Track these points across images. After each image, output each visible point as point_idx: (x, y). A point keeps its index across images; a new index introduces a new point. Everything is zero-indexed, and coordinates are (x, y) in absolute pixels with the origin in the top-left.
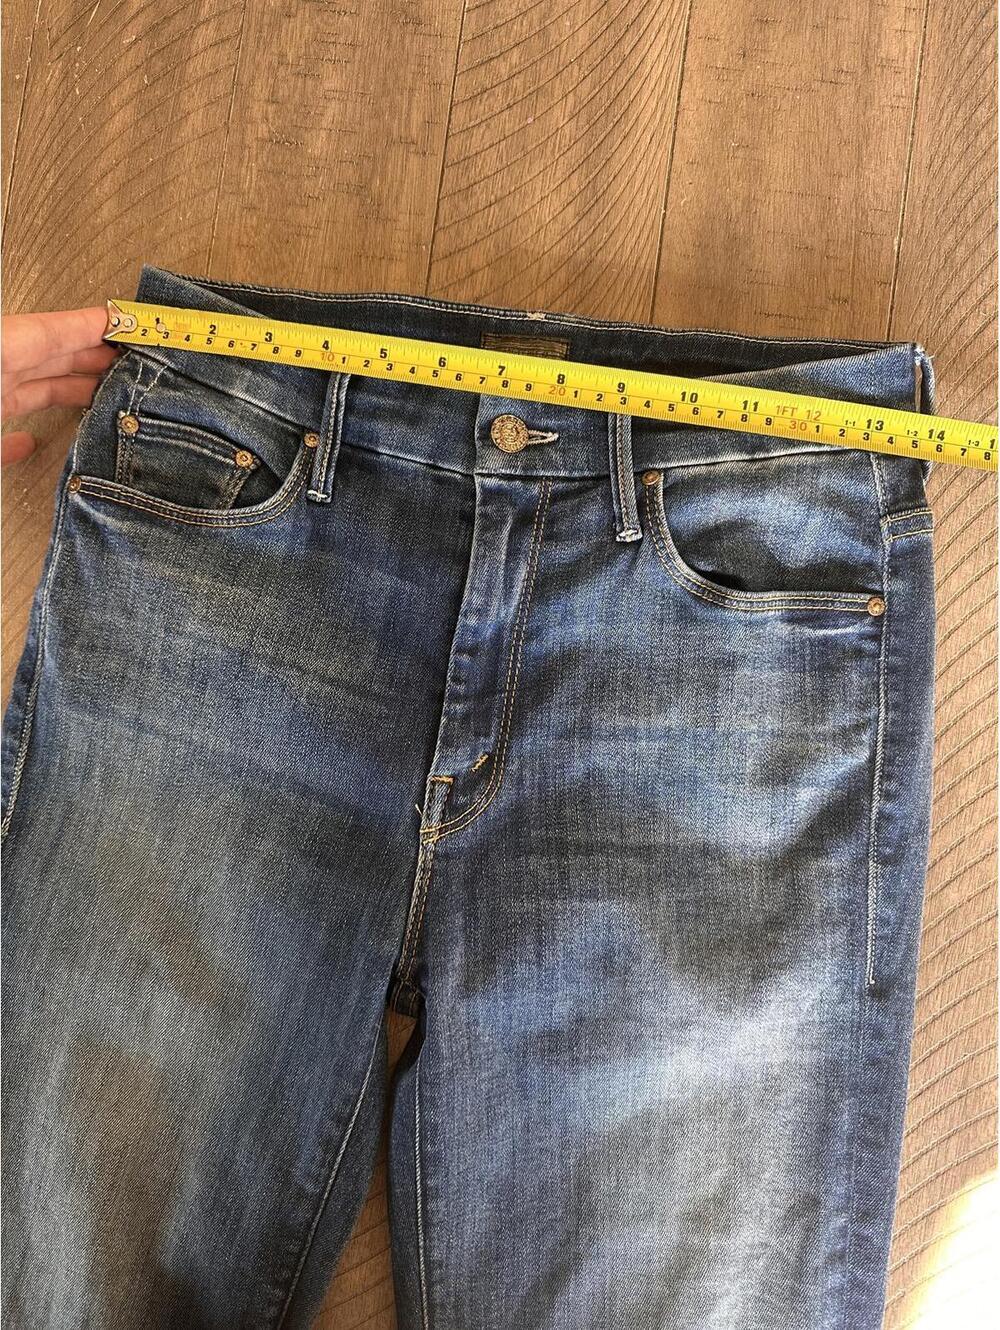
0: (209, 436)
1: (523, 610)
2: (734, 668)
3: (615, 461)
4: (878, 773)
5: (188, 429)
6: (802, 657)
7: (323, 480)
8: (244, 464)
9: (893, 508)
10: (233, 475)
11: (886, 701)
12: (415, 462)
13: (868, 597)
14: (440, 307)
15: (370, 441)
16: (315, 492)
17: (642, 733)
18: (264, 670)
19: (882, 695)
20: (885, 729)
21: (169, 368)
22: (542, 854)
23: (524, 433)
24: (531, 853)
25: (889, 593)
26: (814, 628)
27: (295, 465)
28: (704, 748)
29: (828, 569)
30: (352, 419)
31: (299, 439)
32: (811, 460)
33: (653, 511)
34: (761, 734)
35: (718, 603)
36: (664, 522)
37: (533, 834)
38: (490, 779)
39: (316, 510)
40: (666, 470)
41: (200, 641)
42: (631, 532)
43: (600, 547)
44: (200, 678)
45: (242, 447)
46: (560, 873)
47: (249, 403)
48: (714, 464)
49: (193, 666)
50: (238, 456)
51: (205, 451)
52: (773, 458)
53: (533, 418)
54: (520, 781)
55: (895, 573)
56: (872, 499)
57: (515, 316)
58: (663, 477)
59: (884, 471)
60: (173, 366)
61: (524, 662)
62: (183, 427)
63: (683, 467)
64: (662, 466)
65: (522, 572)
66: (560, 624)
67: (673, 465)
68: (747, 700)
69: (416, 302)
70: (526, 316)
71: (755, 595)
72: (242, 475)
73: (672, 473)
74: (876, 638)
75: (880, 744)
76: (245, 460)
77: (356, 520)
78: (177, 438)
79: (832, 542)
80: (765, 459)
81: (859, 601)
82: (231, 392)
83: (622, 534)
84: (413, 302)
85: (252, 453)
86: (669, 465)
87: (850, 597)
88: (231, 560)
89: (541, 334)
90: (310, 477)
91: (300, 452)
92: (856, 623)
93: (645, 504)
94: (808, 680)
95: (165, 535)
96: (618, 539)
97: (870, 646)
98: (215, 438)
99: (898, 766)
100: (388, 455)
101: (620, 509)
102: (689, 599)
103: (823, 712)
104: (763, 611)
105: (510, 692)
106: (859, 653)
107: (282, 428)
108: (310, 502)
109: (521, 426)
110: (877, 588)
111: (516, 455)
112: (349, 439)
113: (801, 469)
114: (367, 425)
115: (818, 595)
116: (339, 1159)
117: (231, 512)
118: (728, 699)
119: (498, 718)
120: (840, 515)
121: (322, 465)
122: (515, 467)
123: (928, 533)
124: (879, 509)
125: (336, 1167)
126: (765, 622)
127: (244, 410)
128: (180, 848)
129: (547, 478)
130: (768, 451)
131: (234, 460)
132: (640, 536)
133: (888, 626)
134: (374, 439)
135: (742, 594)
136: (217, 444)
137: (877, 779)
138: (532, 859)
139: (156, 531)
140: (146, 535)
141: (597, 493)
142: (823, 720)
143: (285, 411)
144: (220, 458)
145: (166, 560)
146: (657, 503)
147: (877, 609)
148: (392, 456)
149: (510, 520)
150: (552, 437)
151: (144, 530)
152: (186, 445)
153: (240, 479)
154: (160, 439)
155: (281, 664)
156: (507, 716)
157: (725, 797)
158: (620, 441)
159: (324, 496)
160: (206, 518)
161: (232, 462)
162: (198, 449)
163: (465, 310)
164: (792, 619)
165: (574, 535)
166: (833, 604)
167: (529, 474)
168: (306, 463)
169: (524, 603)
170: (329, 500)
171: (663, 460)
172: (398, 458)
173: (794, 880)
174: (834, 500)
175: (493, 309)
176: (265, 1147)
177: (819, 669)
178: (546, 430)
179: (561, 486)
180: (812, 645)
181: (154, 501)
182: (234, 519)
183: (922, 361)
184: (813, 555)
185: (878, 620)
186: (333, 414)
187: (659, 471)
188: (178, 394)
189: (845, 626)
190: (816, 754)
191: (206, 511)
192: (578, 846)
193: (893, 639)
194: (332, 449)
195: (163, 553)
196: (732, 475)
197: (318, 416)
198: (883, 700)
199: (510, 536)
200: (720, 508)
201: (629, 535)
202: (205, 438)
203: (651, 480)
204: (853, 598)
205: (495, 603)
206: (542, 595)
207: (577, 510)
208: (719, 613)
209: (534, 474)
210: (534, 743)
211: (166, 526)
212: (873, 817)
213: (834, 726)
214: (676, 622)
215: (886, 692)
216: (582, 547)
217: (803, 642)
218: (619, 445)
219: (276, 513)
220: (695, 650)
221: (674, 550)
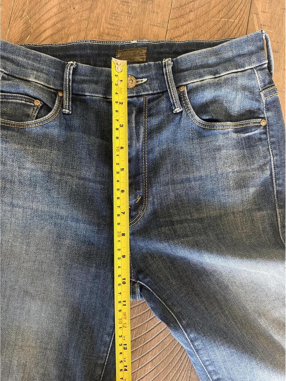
0: (23, 96)
1: (145, 143)
2: (221, 150)
3: (169, 84)
4: (274, 179)
5: (15, 95)
6: (242, 144)
7: (68, 105)
8: (38, 104)
9: (265, 88)
10: (34, 109)
11: (272, 154)
12: (99, 97)
13: (260, 119)
14: (100, 43)
15: (82, 91)
16: (65, 110)
17: (192, 179)
18: (58, 177)
19: (271, 152)
20: (274, 163)
21: (5, 73)
22: (166, 226)
23: (134, 81)
24: (162, 226)
25: (267, 117)
26: (244, 133)
27: (57, 101)
28: (215, 181)
29: (245, 113)
30: (75, 85)
31: (56, 95)
32: (235, 75)
33: (185, 100)
34: (233, 172)
35: (212, 128)
36: (189, 103)
37: (161, 220)
38: (143, 204)
39: (67, 117)
40: (186, 85)
41: (33, 170)
42: (179, 108)
43: (168, 116)
44: (33, 184)
45: (36, 99)
46: (174, 231)
47: (37, 83)
48: (203, 80)
49: (31, 179)
50: (35, 102)
51: (23, 102)
52: (222, 76)
53: (137, 75)
54: (154, 203)
55: (268, 110)
56: (257, 86)
57: (127, 43)
58: (186, 88)
59: (259, 75)
60: (6, 72)
61: (149, 162)
62: (13, 95)
63: (192, 83)
64: (185, 83)
65: (142, 130)
66: (158, 146)
67: (189, 82)
68: (226, 161)
69: (92, 42)
70: (130, 42)
71: (224, 123)
72: (37, 109)
73: (189, 86)
74: (265, 133)
75: (273, 169)
76: (37, 103)
77: (82, 119)
78: (12, 99)
79: (245, 103)
80: (219, 77)
81: (258, 121)
82: (30, 79)
83: (175, 110)
84: (91, 42)
85: (40, 100)
86: (187, 83)
87: (255, 120)
88: (38, 139)
89: (136, 47)
90: (63, 105)
91: (57, 97)
92: (258, 129)
93: (181, 98)
94: (245, 151)
95: (13, 133)
96: (174, 112)
97: (264, 136)
98: (26, 97)
99: (281, 175)
100: (89, 96)
101: (173, 101)
102: (201, 130)
103: (253, 161)
104: (228, 129)
105: (145, 173)
106: (260, 139)
107: (50, 91)
108: (64, 114)
109: (133, 78)
110: (263, 116)
111: (133, 89)
112: (74, 92)
113: (232, 78)
114: (80, 86)
115: (243, 122)
116: (110, 349)
117: (36, 121)
118: (220, 162)
119: (142, 183)
120: (247, 93)
121: (67, 100)
122: (133, 93)
123: (277, 94)
124: (259, 89)
125: (109, 352)
126: (228, 133)
127: (35, 85)
128: (33, 248)
129: (145, 95)
130: (220, 74)
131: (34, 103)
132: (182, 109)
133: (269, 129)
134: (83, 91)
135: (220, 123)
136: (26, 98)
137: (274, 181)
138: (163, 228)
139: (10, 133)
140: (6, 134)
141: (164, 97)
142: (254, 164)
143: (50, 85)
144: (29, 103)
145: (15, 142)
146: (186, 97)
147: (264, 123)
148: (91, 96)
149: (134, 112)
150: (145, 80)
151: (5, 132)
152: (15, 101)
153: (36, 110)
154: (5, 100)
155: (64, 175)
156: (145, 182)
157: (225, 196)
158: (169, 77)
159: (69, 111)
160: (27, 125)
161: (33, 104)
162: (20, 101)
163: (109, 43)
164: (237, 131)
165: (158, 113)
166: (249, 124)
167: (139, 94)
168: (60, 101)
169: (145, 141)
170: (71, 113)
171: (185, 81)
172: (93, 96)
173: (253, 220)
174: (244, 88)
175: (119, 42)
176: (79, 352)
177: (248, 147)
178: (142, 78)
179: (151, 97)
180: (244, 139)
181: (7, 122)
182: (37, 123)
183: (265, 36)
184: (239, 109)
185: (265, 127)
186: (68, 84)
187: (184, 85)
188: (10, 82)
189: (255, 131)
190: (253, 176)
191: (26, 122)
192: (177, 221)
193: (271, 132)
194: (69, 95)
195: (14, 140)
196: (210, 84)
197: (62, 85)
198: (271, 154)
199: (136, 118)
200: (207, 95)
201: (178, 110)
202: (22, 97)
203: (182, 89)
204: (255, 121)
205: (134, 142)
206: (151, 137)
207: (158, 104)
208: (213, 131)
209: (141, 94)
210: (156, 189)
211: (13, 130)
212: (275, 194)
213: (257, 165)
214: (197, 139)
215: (272, 151)
216: (161, 117)
217: (241, 139)
218: (169, 79)
219: (53, 118)
220: (206, 147)
221: (194, 113)
